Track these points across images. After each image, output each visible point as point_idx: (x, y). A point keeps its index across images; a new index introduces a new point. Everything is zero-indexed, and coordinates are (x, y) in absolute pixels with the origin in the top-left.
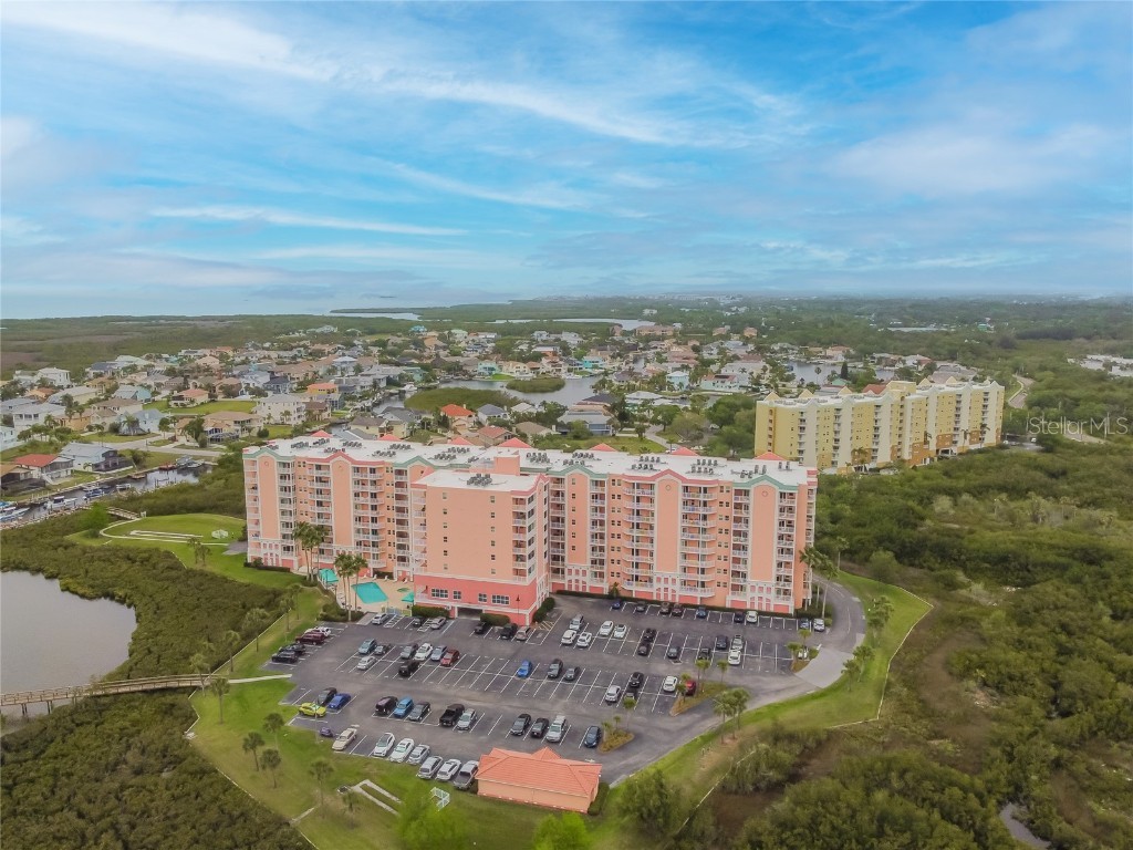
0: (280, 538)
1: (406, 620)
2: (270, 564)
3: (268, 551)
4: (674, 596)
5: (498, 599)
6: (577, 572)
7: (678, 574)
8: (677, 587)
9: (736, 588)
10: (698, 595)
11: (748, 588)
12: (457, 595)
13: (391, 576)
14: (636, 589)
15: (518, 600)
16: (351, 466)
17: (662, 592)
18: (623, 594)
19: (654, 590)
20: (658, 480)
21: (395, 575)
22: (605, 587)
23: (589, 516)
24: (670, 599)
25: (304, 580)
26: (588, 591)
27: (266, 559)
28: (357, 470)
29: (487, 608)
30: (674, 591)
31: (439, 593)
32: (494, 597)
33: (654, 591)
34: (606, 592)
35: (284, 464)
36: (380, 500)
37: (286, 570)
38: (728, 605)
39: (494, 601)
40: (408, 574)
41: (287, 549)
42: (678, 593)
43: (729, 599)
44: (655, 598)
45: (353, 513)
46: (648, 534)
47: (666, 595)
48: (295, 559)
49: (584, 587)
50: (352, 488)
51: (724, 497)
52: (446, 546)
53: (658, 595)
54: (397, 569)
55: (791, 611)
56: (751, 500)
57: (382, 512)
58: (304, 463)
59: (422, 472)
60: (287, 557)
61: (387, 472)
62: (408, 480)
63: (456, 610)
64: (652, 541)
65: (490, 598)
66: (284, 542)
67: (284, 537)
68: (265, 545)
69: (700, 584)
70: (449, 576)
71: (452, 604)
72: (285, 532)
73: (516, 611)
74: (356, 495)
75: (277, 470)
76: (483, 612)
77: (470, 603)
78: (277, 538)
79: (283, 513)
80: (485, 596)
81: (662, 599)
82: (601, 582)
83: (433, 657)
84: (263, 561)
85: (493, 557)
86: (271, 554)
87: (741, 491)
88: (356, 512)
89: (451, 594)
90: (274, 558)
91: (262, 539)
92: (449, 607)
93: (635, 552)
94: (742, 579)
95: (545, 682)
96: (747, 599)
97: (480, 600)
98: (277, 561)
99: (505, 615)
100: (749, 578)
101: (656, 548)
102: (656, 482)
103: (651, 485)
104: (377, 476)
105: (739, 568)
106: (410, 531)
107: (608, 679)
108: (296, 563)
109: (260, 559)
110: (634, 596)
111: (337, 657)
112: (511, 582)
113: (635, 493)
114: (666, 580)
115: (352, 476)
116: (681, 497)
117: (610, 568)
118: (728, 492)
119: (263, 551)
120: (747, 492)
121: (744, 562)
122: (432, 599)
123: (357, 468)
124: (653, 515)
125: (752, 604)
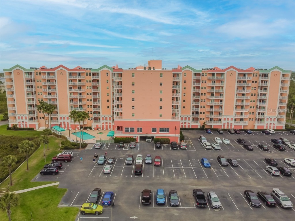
0: (27, 113)
1: (112, 146)
2: (22, 127)
3: (21, 120)
4: (231, 126)
5: (162, 130)
6: (186, 119)
7: (233, 116)
8: (233, 122)
9: (260, 120)
10: (242, 125)
11: (266, 119)
12: (140, 130)
13: (90, 128)
14: (213, 124)
15: (176, 129)
16: (68, 72)
17: (226, 125)
18: (206, 127)
20: (226, 71)
21: (93, 127)
22: (199, 124)
23: (192, 91)
24: (229, 128)
25: (43, 133)
26: (190, 127)
27: (20, 125)
28: (71, 74)
29: (156, 135)
30: (231, 124)
31: (131, 130)
32: (160, 129)
33: (222, 125)
34: (199, 127)
35: (28, 73)
36: (83, 90)
37: (32, 129)
38: (256, 128)
39: (160, 131)
40: (99, 126)
41: (32, 119)
42: (233, 125)
43: (257, 125)
44: (222, 128)
45: (68, 98)
46: (220, 98)
47: (228, 126)
48: (36, 124)
49: (189, 126)
50: (68, 84)
51: (255, 79)
52: (133, 103)
53: (224, 126)
54: (93, 124)
55: (284, 128)
56: (269, 79)
57: (84, 96)
58: (40, 73)
59: (107, 73)
60: (32, 123)
61: (87, 75)
62: (100, 78)
63: (139, 138)
64: (221, 101)
65: (158, 130)
66: (30, 115)
67: (30, 112)
68: (19, 117)
69: (241, 120)
70: (135, 120)
71: (137, 135)
72: (30, 110)
73: (173, 135)
74: (70, 88)
75: (25, 77)
76: (155, 138)
77: (147, 133)
78: (26, 113)
79: (29, 100)
80: (155, 129)
81: (226, 128)
82: (197, 122)
83: (146, 161)
84: (18, 126)
85: (161, 108)
86: (23, 122)
87: (265, 74)
88: (70, 97)
89: (136, 130)
90: (24, 123)
91: (17, 114)
92: (135, 137)
93: (211, 107)
94: (262, 116)
95: (223, 169)
96: (265, 124)
97: (153, 131)
98: (26, 125)
99: (168, 138)
100: (266, 115)
101: (224, 104)
102: (226, 72)
103: (222, 74)
104: (82, 77)
105: (262, 110)
106: (100, 104)
107: (254, 164)
108: (37, 125)
109: (16, 125)
110: (212, 128)
111: (85, 168)
112: (170, 120)
113: (215, 78)
114: (228, 119)
115: (68, 77)
116: (237, 79)
117: (200, 116)
118: (256, 76)
119: (18, 121)
120: (267, 74)
121: (264, 107)
122: (125, 133)
123: (71, 73)
124: (223, 88)
125: (267, 127)
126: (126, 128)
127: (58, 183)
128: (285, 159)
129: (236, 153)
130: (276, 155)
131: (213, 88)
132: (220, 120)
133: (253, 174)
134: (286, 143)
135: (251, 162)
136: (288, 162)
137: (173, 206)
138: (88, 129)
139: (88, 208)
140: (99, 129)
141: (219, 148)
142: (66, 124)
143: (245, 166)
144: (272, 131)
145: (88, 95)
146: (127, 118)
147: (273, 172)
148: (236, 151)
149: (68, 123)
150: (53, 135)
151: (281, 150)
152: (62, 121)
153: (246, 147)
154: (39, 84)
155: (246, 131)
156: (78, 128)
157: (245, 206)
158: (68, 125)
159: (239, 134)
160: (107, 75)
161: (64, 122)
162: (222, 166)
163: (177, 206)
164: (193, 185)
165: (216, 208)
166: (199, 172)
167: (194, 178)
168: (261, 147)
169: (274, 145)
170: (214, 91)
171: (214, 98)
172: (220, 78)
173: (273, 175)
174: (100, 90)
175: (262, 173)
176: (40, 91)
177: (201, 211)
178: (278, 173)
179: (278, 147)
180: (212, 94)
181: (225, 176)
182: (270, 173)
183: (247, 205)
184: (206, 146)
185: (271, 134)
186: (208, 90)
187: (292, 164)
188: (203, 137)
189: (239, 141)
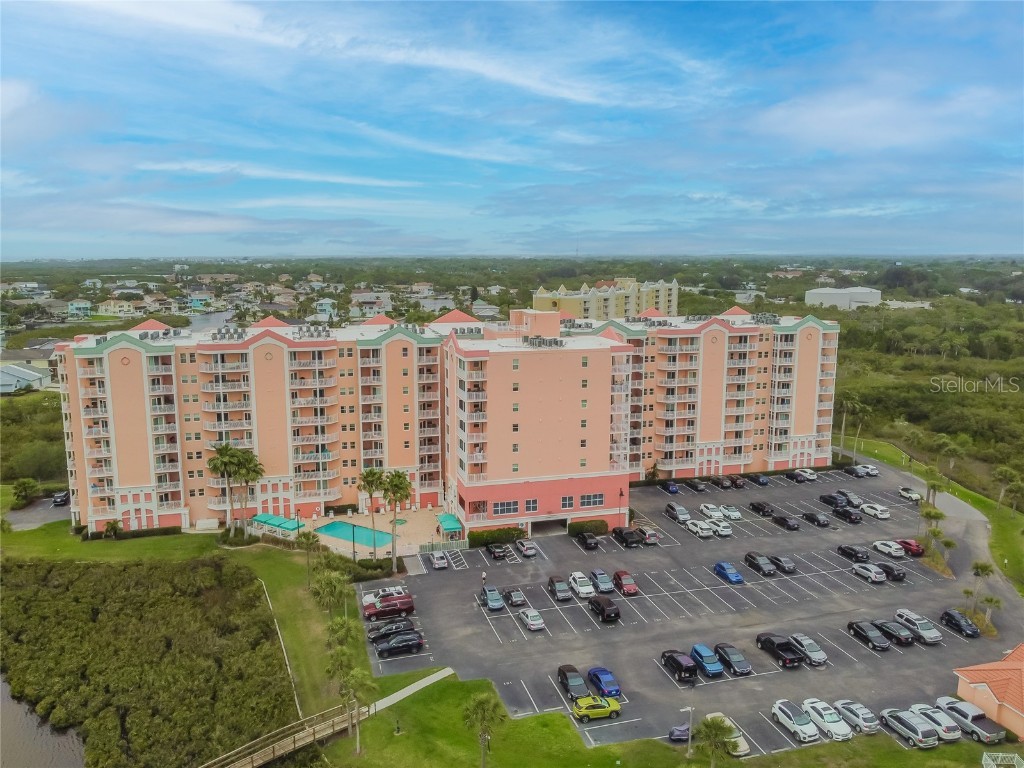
0: (154, 482)
1: (471, 557)
2: (134, 526)
3: (131, 506)
4: (717, 468)
5: (586, 501)
7: (720, 442)
8: (720, 458)
9: (779, 447)
10: (740, 463)
11: (792, 445)
12: (531, 505)
13: (355, 509)
14: (675, 467)
15: (621, 494)
16: (286, 350)
17: (705, 466)
18: (661, 477)
19: (697, 467)
20: (703, 332)
21: (362, 506)
22: (641, 471)
24: (713, 472)
25: (224, 538)
27: (126, 521)
28: (295, 355)
29: (571, 516)
30: (717, 462)
31: (508, 507)
32: (583, 497)
33: (695, 467)
34: (642, 478)
35: (156, 358)
36: (330, 399)
37: (174, 531)
38: (771, 468)
39: (583, 504)
40: (382, 501)
41: (164, 498)
42: (722, 464)
43: (773, 462)
44: (697, 475)
45: (287, 424)
46: (688, 399)
47: (709, 469)
48: (184, 512)
50: (288, 386)
51: (764, 347)
53: (701, 470)
54: (362, 497)
55: (829, 463)
56: (796, 347)
57: (335, 417)
58: (192, 355)
59: (405, 350)
60: (168, 510)
61: (341, 355)
62: (383, 363)
63: (530, 526)
64: (692, 407)
65: (577, 501)
66: (159, 487)
67: (160, 479)
68: (124, 498)
69: (738, 450)
70: (521, 480)
71: (524, 520)
72: (162, 471)
73: (615, 511)
74: (294, 395)
75: (147, 370)
76: (569, 522)
77: (549, 513)
78: (149, 482)
79: (157, 440)
80: (571, 499)
81: (705, 474)
82: (638, 465)
83: (603, 587)
84: (121, 525)
85: (583, 443)
86: (138, 511)
87: (787, 336)
88: (294, 421)
89: (521, 506)
90: (144, 515)
91: (118, 490)
92: (522, 525)
93: (669, 424)
94: (784, 436)
95: (772, 582)
96: (789, 458)
97: (564, 506)
98: (150, 519)
99: (600, 519)
100: (791, 433)
101: (698, 414)
102: (701, 335)
103: (692, 339)
104: (326, 363)
105: (782, 424)
106: (384, 437)
107: (821, 561)
108: (188, 516)
109: (116, 522)
110: (674, 476)
111: (468, 623)
112: (608, 473)
113: (677, 350)
114: (710, 450)
115: (288, 366)
116: (727, 351)
117: (643, 448)
118: (767, 339)
119: (120, 508)
120: (792, 336)
121: (787, 416)
122: (494, 518)
123: (295, 353)
124: (694, 375)
125: (794, 462)
126: (496, 505)
127: (448, 671)
128: (877, 543)
129: (766, 539)
130: (850, 535)
131: (672, 375)
132: (688, 454)
133: (835, 587)
134: (856, 502)
135: (813, 559)
136: (886, 550)
137: (742, 674)
138: (350, 513)
139: (594, 707)
140: (382, 511)
141: (728, 532)
142: (281, 504)
143: (808, 570)
144: (809, 474)
145: (343, 412)
146: (499, 477)
147: (873, 576)
148: (766, 535)
149: (286, 500)
150: (266, 542)
151: (853, 522)
152: (270, 495)
153: (782, 522)
154: (191, 389)
155: (754, 478)
156: (318, 514)
157: (864, 652)
158: (287, 508)
159: (742, 487)
160: (405, 355)
161: (276, 500)
162: (765, 575)
163: (749, 673)
164: (741, 627)
165: (820, 664)
166: (730, 597)
167: (732, 612)
168: (811, 518)
169: (834, 511)
170: (675, 383)
171: (674, 400)
172: (688, 349)
173: (874, 582)
174: (382, 398)
175: (849, 581)
176: (193, 409)
177: (796, 674)
178: (883, 577)
179: (845, 516)
180: (671, 391)
181: (787, 598)
182: (866, 579)
183: (867, 650)
184: (700, 531)
185: (809, 480)
186: (662, 380)
187: (894, 554)
188: (679, 508)
189: (757, 508)
